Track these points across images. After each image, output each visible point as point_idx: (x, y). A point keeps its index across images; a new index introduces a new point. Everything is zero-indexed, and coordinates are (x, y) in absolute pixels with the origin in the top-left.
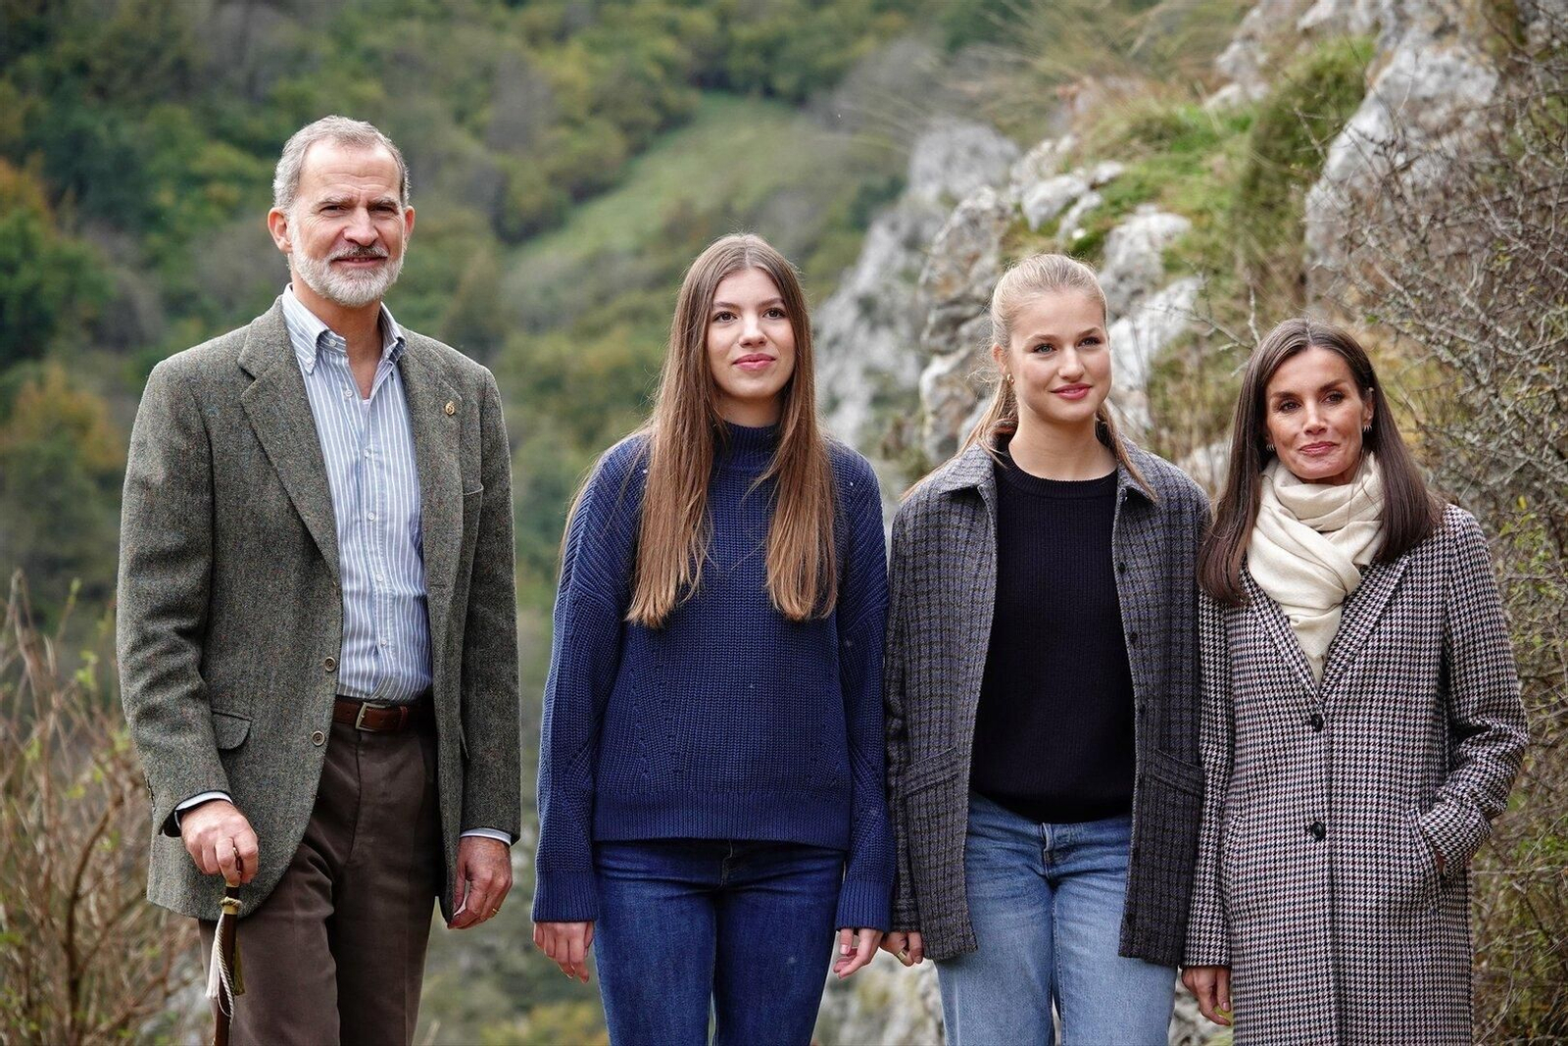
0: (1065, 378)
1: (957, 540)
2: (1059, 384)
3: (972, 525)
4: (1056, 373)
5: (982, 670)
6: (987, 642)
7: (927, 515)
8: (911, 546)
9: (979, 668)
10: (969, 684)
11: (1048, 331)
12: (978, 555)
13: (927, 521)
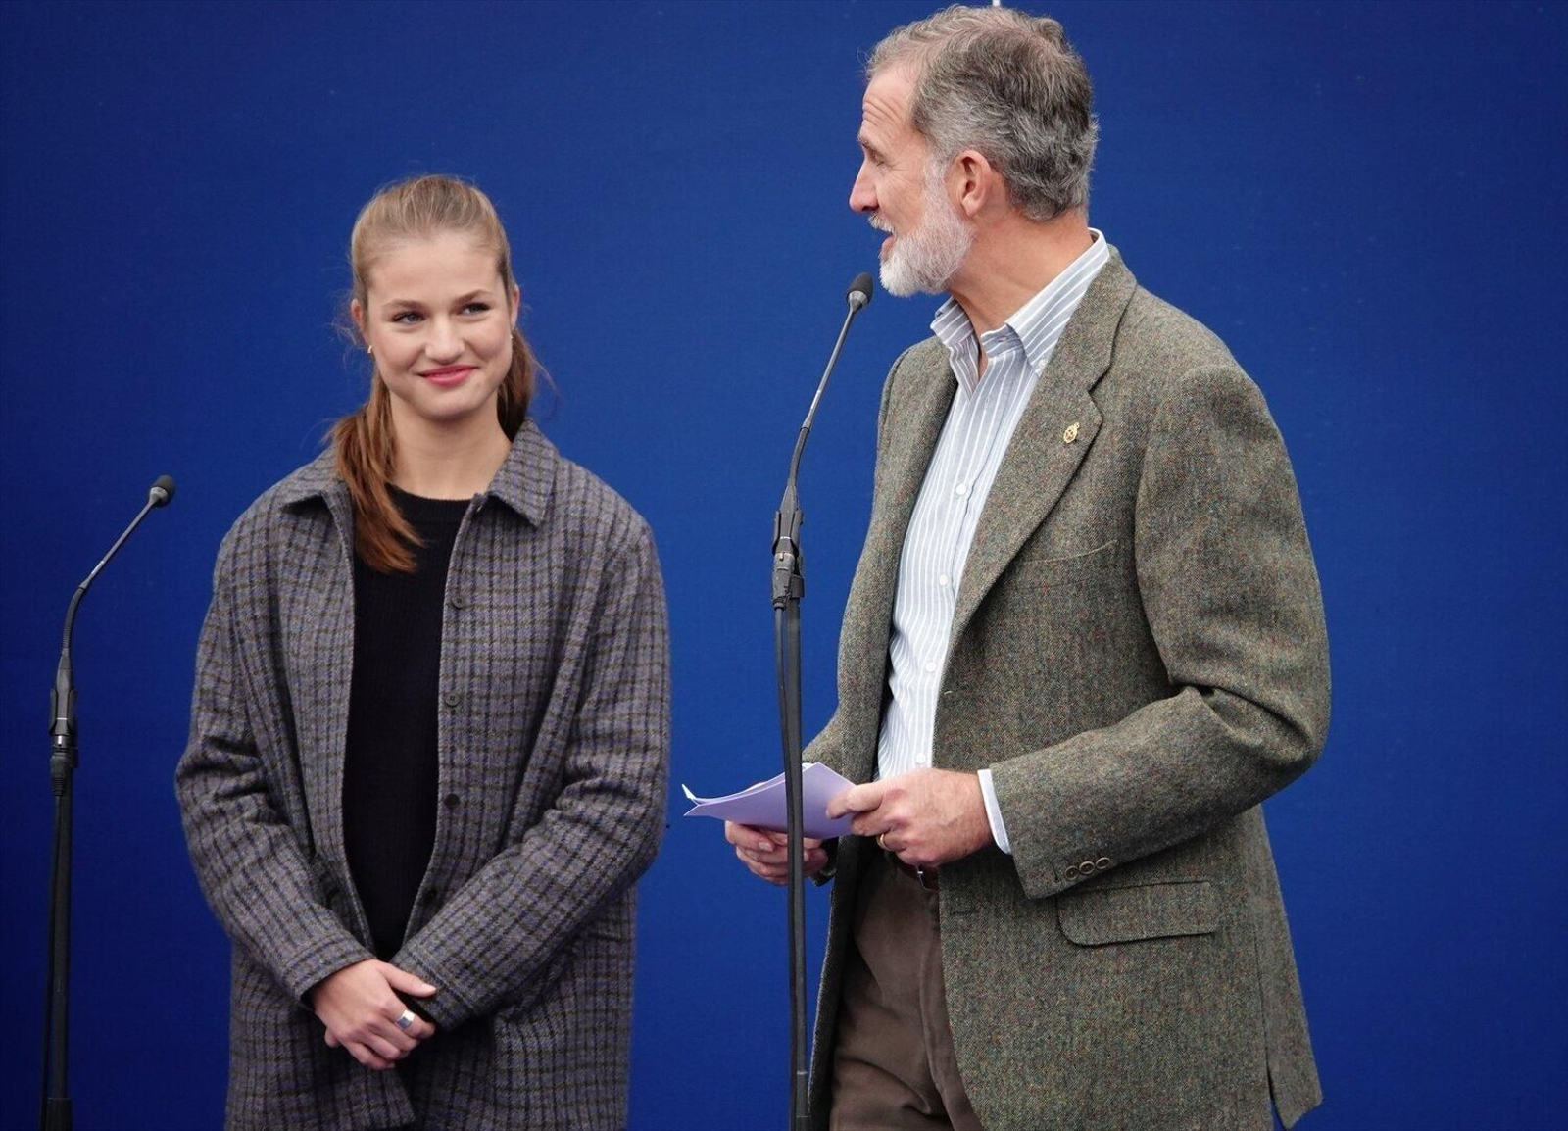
0: (435, 360)
1: (301, 567)
2: (425, 366)
3: (322, 547)
4: (421, 351)
5: (342, 742)
6: (346, 703)
7: (268, 530)
8: (247, 573)
9: (337, 739)
10: (324, 762)
11: (413, 295)
12: (328, 587)
13: (267, 538)
